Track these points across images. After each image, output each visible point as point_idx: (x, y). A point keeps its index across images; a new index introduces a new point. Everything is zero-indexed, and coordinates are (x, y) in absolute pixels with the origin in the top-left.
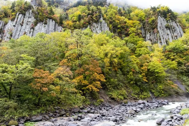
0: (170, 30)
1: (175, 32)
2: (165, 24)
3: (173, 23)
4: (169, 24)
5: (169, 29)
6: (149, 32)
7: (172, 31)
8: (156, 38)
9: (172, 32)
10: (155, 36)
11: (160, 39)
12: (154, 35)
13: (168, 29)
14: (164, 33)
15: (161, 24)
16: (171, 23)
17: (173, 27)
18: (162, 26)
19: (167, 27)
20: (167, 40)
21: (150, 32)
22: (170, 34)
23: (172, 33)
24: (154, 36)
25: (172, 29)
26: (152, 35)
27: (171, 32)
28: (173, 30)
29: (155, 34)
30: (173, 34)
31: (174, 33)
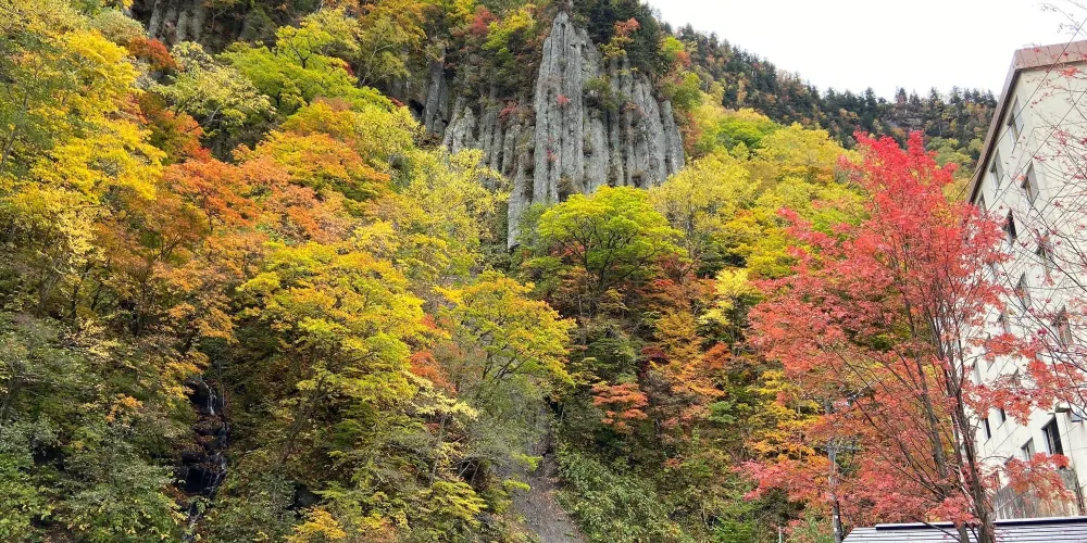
0: (609, 130)
1: (635, 145)
2: (587, 74)
3: (639, 87)
4: (614, 89)
5: (607, 121)
6: (468, 111)
7: (623, 139)
8: (505, 160)
9: (616, 146)
10: (502, 144)
11: (530, 171)
12: (498, 133)
13: (600, 119)
14: (566, 132)
15: (563, 67)
16: (627, 89)
17: (629, 117)
18: (563, 83)
19: (591, 103)
20: (573, 183)
21: (477, 111)
22: (602, 156)
23: (617, 153)
24: (497, 145)
25: (621, 127)
26: (488, 137)
27: (610, 145)
28: (630, 131)
29: (509, 135)
30: (625, 158)
31: (631, 158)
